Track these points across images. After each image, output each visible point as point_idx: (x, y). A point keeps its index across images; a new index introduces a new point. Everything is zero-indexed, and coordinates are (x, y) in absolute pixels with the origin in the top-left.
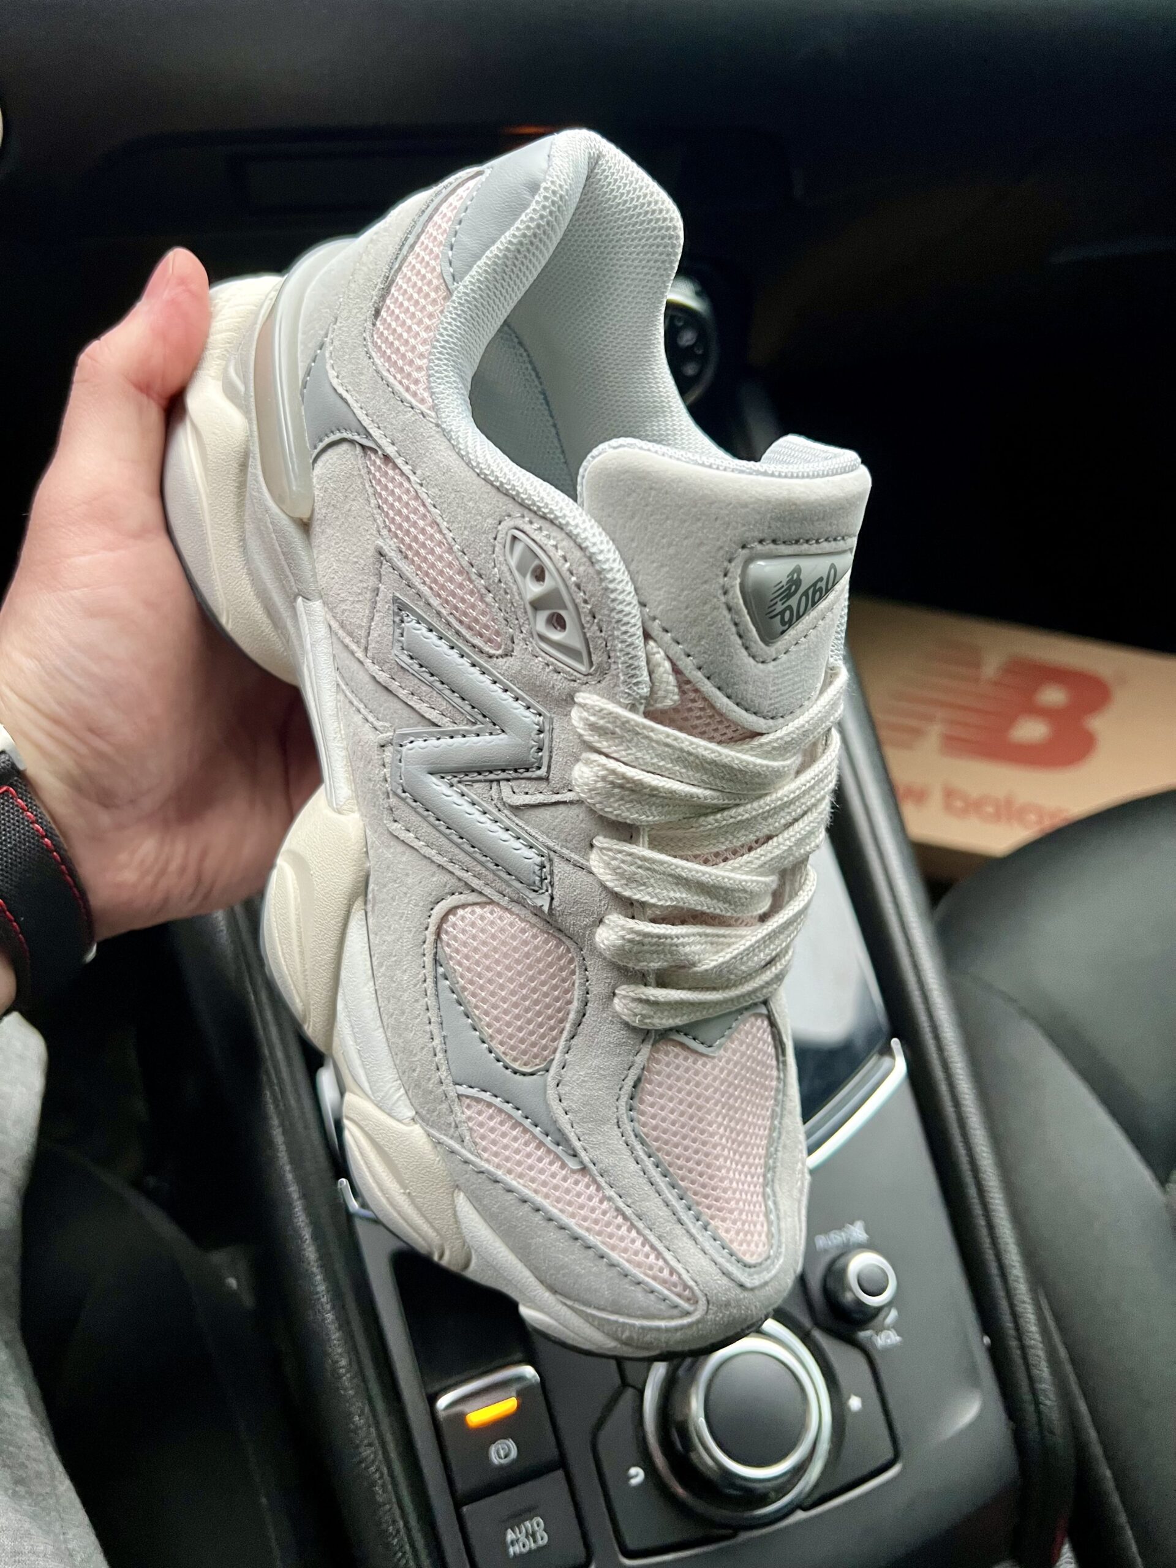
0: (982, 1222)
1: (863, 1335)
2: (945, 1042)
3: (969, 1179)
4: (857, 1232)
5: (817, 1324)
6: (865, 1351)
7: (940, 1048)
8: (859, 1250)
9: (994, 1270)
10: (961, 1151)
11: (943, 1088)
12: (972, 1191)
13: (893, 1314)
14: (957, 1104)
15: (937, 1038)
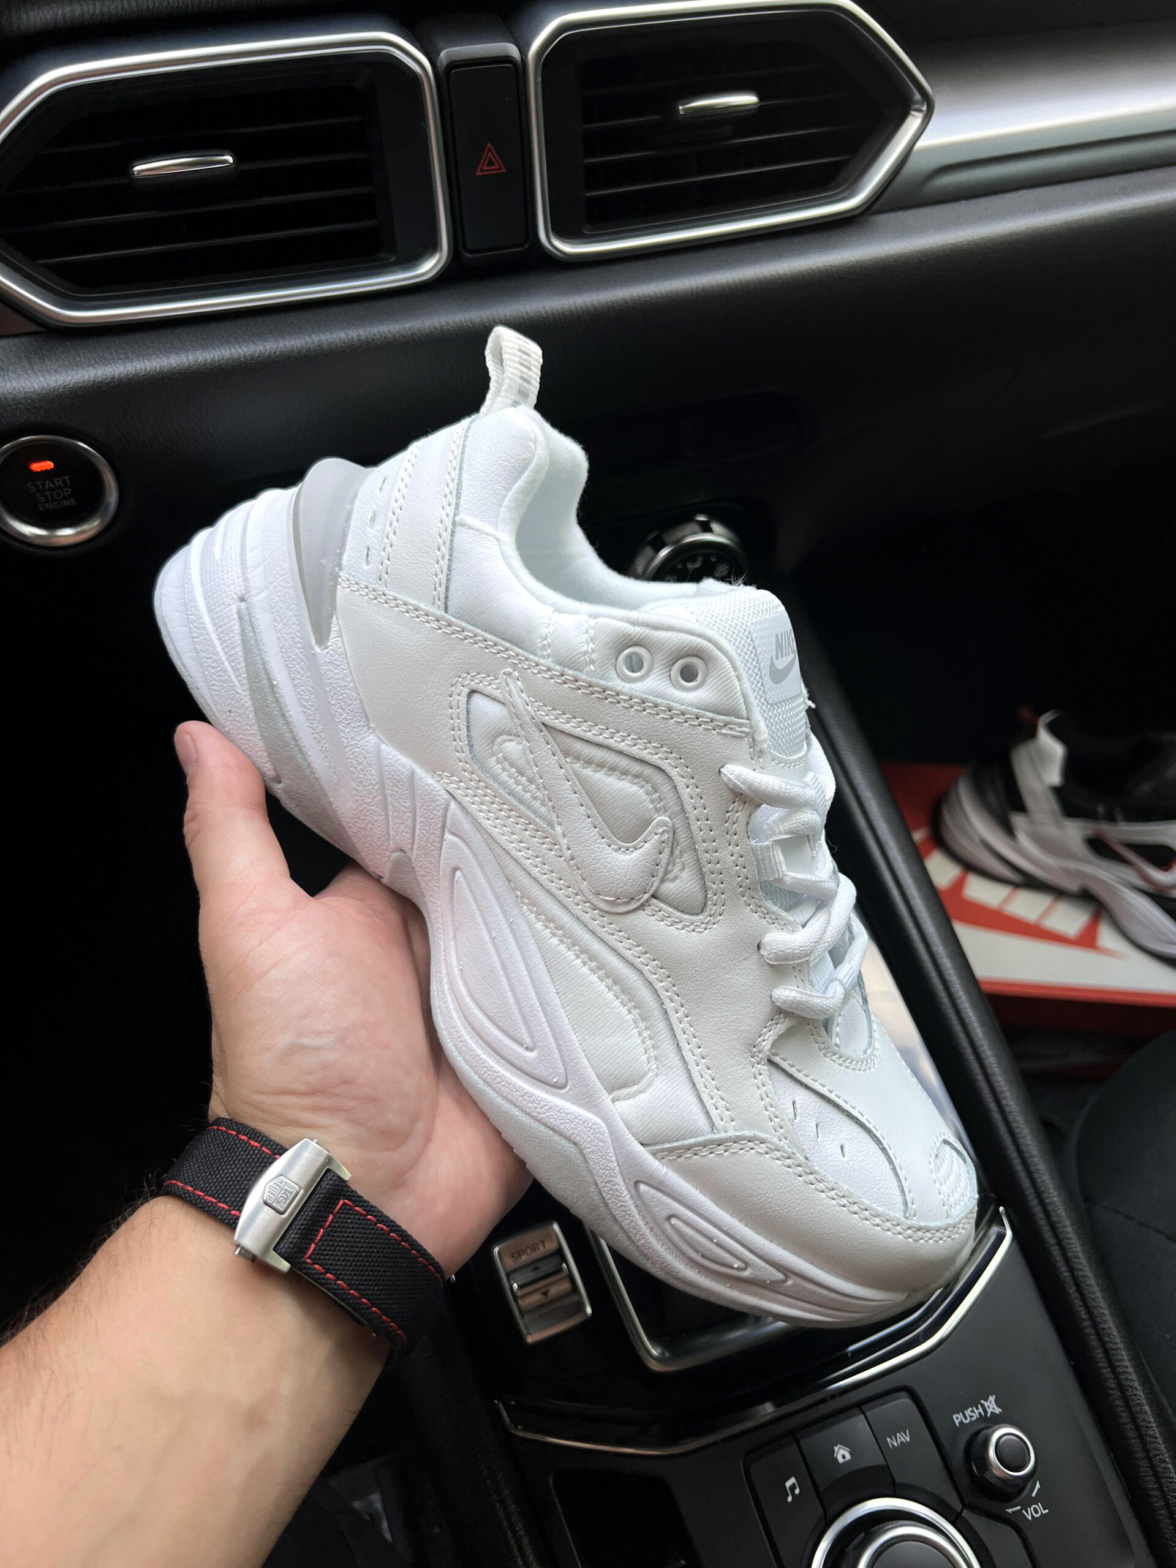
0: (1111, 1384)
1: (1010, 1511)
2: (1050, 1208)
3: (1093, 1341)
4: (991, 1406)
5: (964, 1505)
6: (1015, 1524)
7: (1047, 1213)
8: (997, 1426)
9: (1131, 1434)
10: (1084, 1315)
11: (1055, 1251)
12: (1099, 1354)
13: (1038, 1486)
14: (1071, 1269)
15: (1042, 1203)
